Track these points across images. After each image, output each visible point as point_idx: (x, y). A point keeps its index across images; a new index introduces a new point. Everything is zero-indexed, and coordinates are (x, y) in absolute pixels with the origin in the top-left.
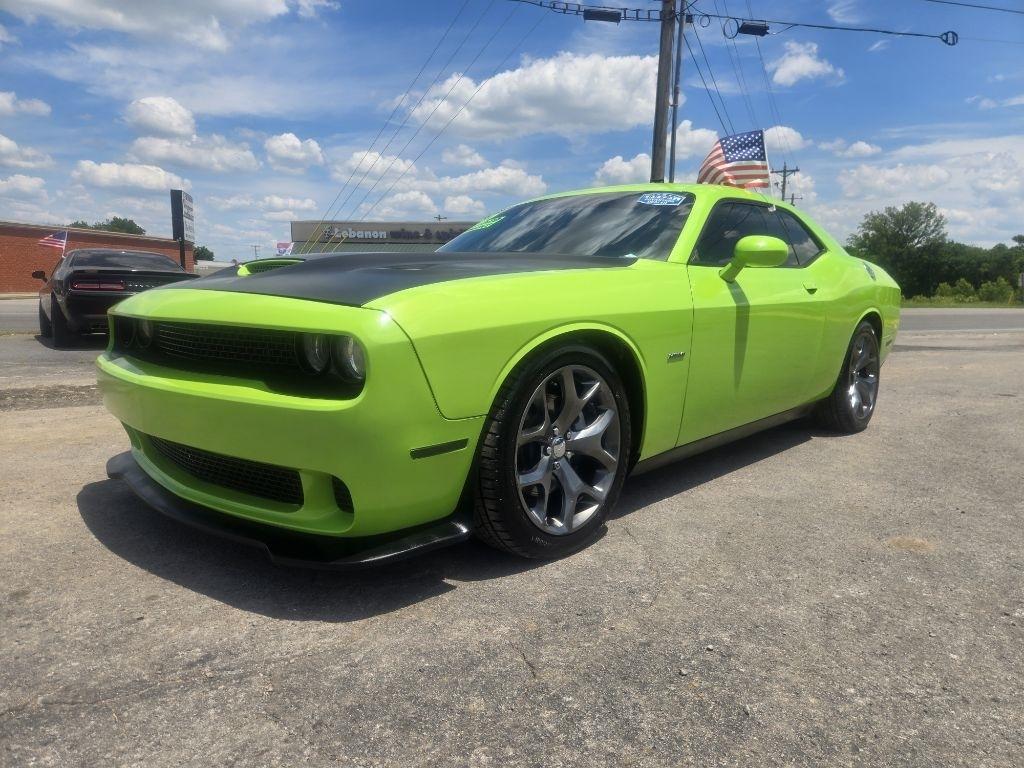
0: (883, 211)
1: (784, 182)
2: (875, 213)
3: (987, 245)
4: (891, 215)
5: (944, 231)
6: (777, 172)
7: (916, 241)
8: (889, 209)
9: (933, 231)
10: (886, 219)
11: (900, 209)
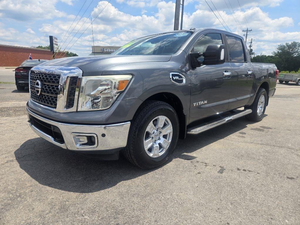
0: (285, 44)
1: (247, 34)
4: (287, 45)
6: (244, 31)
7: (294, 54)
8: (287, 43)
10: (285, 47)
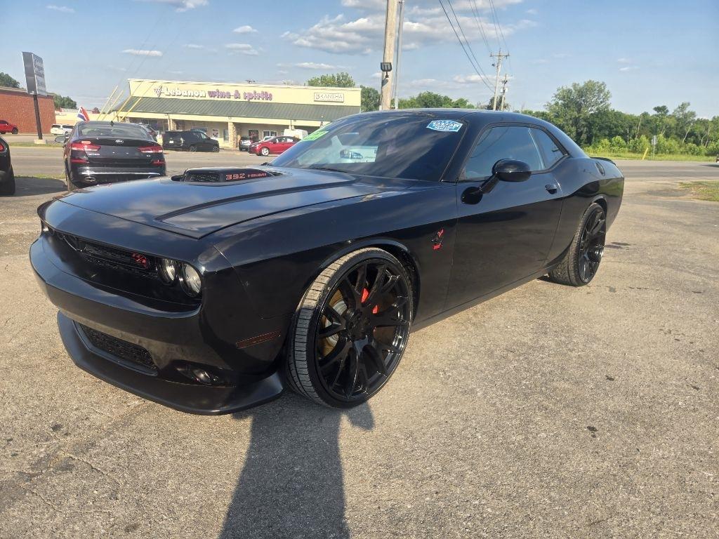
0: (570, 86)
2: (565, 88)
3: (637, 113)
4: (575, 89)
5: (608, 102)
7: (590, 109)
8: (575, 85)
9: (601, 102)
10: (572, 92)
11: (582, 85)
